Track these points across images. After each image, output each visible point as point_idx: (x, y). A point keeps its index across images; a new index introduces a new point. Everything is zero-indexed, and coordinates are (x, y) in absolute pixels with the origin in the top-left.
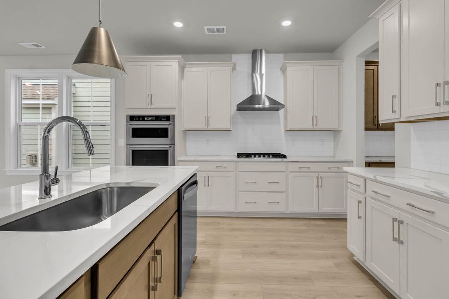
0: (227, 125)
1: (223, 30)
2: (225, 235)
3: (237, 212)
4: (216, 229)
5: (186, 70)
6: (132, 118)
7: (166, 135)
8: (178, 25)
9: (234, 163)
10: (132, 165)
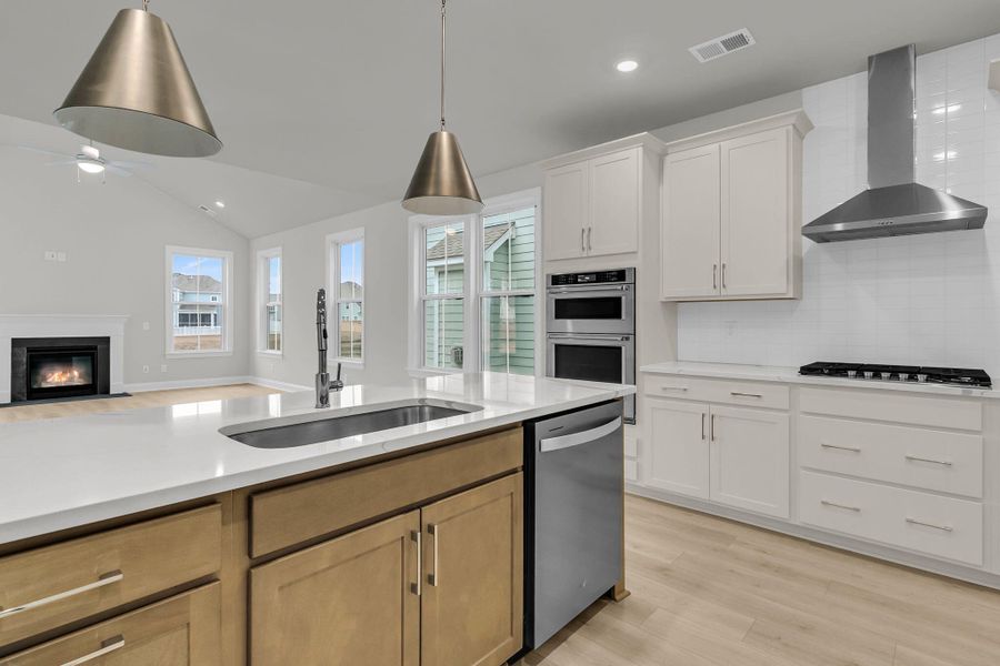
0: (779, 285)
1: (741, 40)
2: (732, 571)
3: (792, 522)
4: (715, 550)
5: (668, 159)
6: (556, 280)
7: (617, 314)
8: (627, 66)
9: (786, 388)
10: (556, 376)
